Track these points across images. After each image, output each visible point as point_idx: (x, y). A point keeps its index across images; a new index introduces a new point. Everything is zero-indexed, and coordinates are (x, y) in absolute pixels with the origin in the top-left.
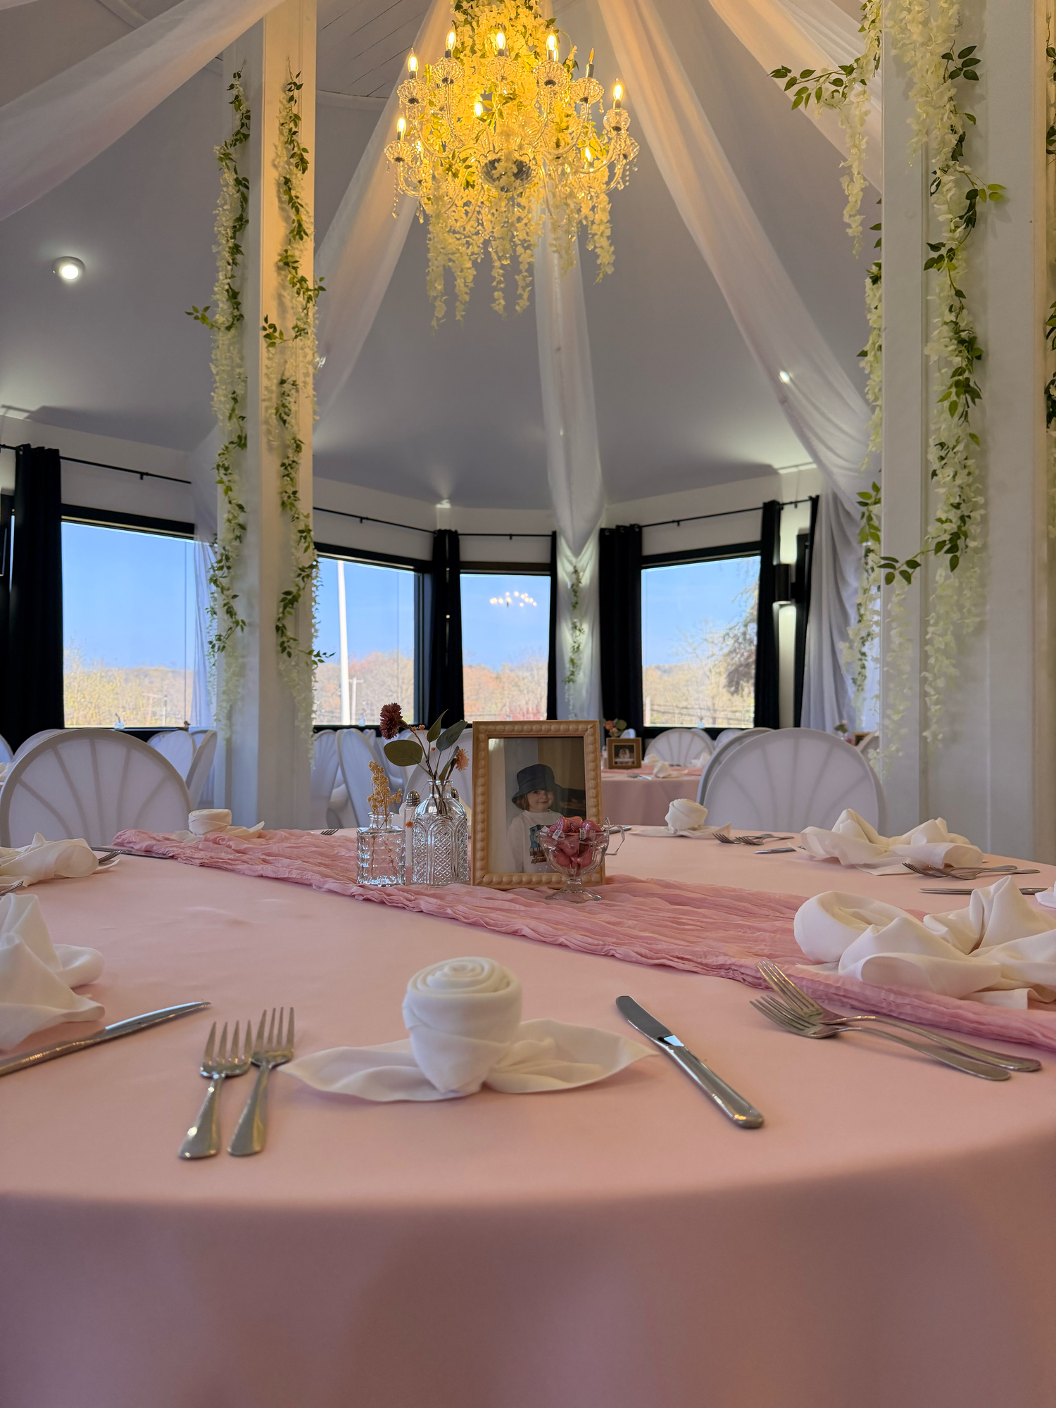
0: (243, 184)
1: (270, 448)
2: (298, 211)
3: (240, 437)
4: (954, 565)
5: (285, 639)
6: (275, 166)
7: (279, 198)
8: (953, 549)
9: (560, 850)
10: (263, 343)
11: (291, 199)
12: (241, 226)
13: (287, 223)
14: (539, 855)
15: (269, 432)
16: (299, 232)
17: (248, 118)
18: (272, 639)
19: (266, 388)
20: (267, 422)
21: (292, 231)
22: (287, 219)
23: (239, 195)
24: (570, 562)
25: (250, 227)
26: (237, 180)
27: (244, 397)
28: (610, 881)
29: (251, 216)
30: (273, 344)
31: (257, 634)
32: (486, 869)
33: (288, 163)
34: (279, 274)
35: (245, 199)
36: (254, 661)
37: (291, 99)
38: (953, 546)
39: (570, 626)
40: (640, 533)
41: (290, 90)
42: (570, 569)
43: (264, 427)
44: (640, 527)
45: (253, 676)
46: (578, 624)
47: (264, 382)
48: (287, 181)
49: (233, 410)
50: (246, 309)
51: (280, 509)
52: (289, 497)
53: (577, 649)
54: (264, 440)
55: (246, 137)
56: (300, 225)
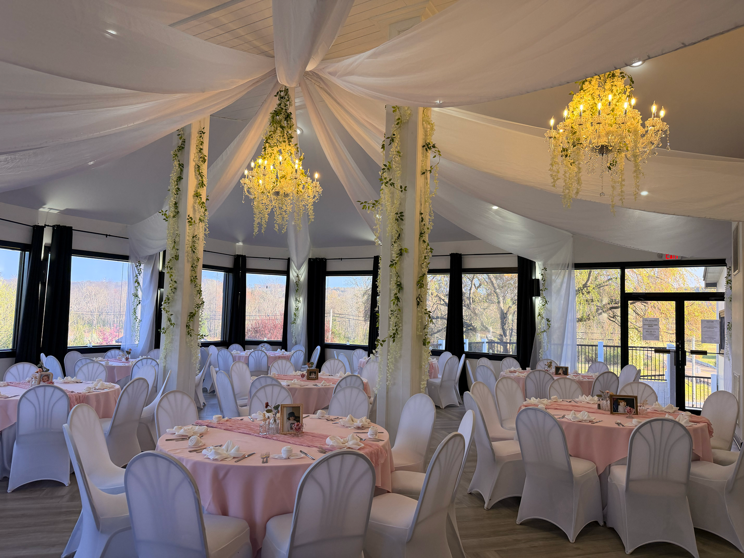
0: (181, 166)
1: (188, 261)
2: (202, 178)
3: (176, 256)
4: (394, 341)
5: (189, 330)
6: (194, 161)
7: (195, 173)
8: (394, 337)
9: (296, 429)
10: (187, 224)
11: (200, 173)
12: (179, 180)
13: (197, 179)
14: (292, 428)
15: (188, 255)
16: (202, 185)
17: (185, 142)
18: (185, 330)
19: (188, 240)
20: (187, 252)
21: (199, 184)
22: (197, 178)
23: (179, 169)
24: (296, 272)
25: (183, 181)
26: (179, 164)
27: (179, 242)
28: (303, 433)
29: (184, 177)
30: (191, 225)
31: (179, 328)
32: (283, 431)
33: (199, 160)
34: (194, 198)
35: (182, 170)
36: (177, 338)
37: (201, 137)
38: (394, 336)
39: (295, 299)
40: (326, 262)
41: (201, 134)
42: (296, 275)
43: (186, 254)
44: (326, 259)
45: (177, 344)
46: (298, 299)
47: (187, 238)
48: (199, 167)
49: (174, 246)
50: (180, 209)
51: (190, 282)
52: (194, 278)
53: (297, 309)
54: (186, 258)
55: (183, 148)
56: (202, 182)
